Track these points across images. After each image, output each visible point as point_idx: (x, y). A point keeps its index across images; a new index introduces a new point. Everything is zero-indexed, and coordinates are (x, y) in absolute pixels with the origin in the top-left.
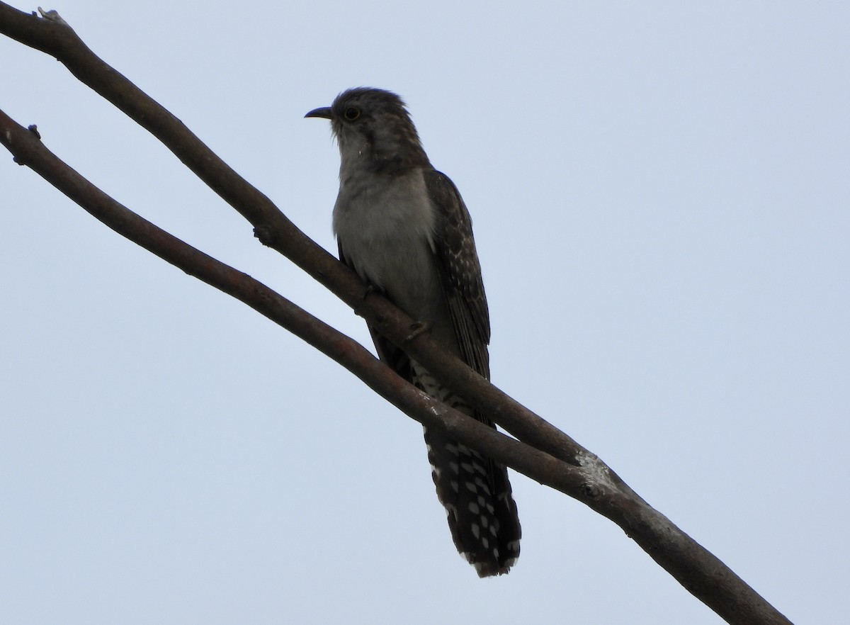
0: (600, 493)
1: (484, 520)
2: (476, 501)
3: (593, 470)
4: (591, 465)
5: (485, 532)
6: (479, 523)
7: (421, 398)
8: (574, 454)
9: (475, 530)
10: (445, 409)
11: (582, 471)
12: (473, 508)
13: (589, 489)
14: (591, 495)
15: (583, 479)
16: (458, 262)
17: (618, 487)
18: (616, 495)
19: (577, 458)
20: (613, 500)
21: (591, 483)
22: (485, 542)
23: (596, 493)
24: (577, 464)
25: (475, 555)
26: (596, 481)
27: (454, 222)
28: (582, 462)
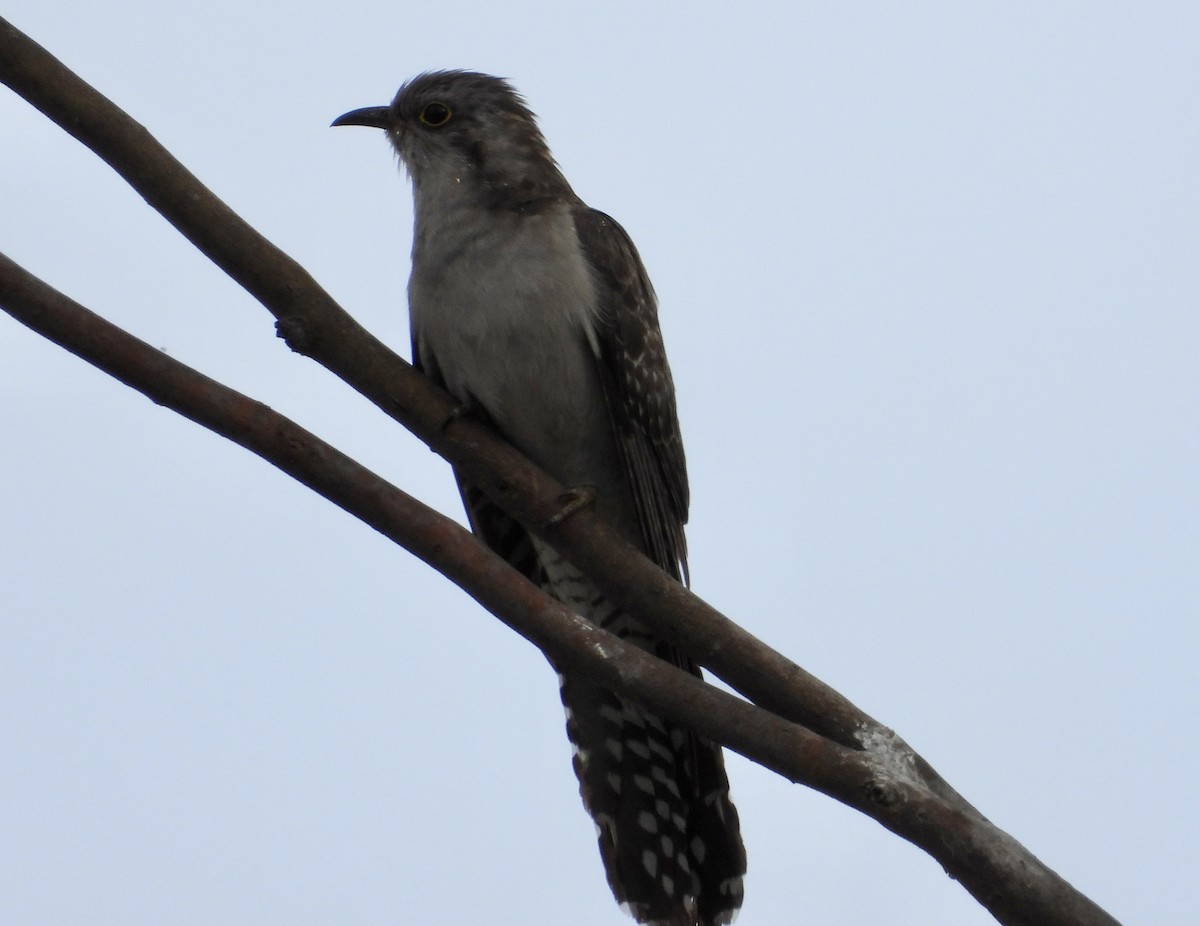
0: (899, 798)
1: (667, 845)
2: (652, 809)
3: (887, 757)
4: (882, 748)
5: (667, 866)
6: (657, 850)
7: (577, 627)
8: (851, 729)
9: (650, 861)
10: (621, 647)
11: (867, 759)
12: (647, 822)
13: (878, 792)
14: (884, 803)
15: (868, 773)
16: (638, 374)
17: (933, 787)
18: (929, 802)
19: (857, 735)
20: (922, 810)
21: (883, 780)
22: (668, 885)
23: (891, 798)
24: (858, 746)
25: (647, 906)
26: (891, 776)
27: (630, 302)
28: (867, 743)
